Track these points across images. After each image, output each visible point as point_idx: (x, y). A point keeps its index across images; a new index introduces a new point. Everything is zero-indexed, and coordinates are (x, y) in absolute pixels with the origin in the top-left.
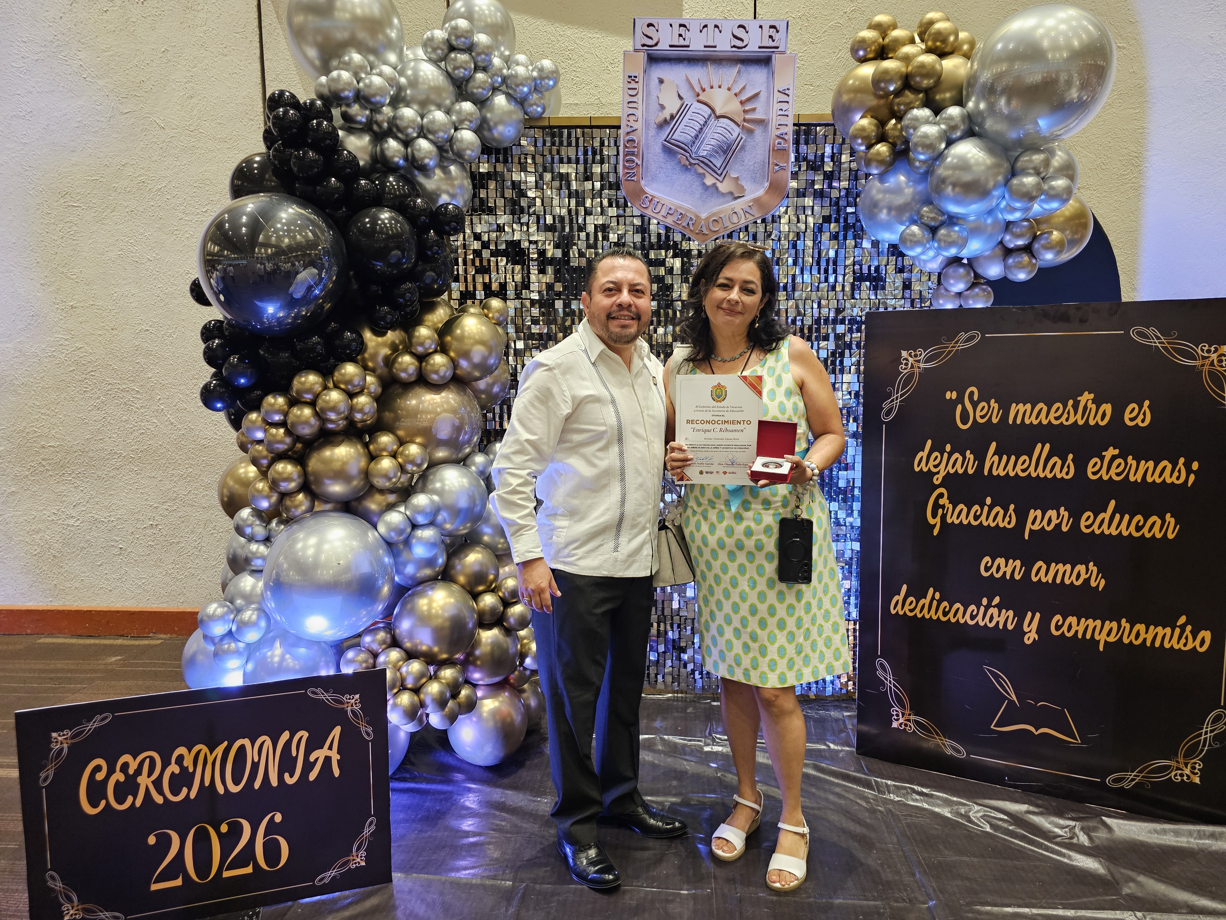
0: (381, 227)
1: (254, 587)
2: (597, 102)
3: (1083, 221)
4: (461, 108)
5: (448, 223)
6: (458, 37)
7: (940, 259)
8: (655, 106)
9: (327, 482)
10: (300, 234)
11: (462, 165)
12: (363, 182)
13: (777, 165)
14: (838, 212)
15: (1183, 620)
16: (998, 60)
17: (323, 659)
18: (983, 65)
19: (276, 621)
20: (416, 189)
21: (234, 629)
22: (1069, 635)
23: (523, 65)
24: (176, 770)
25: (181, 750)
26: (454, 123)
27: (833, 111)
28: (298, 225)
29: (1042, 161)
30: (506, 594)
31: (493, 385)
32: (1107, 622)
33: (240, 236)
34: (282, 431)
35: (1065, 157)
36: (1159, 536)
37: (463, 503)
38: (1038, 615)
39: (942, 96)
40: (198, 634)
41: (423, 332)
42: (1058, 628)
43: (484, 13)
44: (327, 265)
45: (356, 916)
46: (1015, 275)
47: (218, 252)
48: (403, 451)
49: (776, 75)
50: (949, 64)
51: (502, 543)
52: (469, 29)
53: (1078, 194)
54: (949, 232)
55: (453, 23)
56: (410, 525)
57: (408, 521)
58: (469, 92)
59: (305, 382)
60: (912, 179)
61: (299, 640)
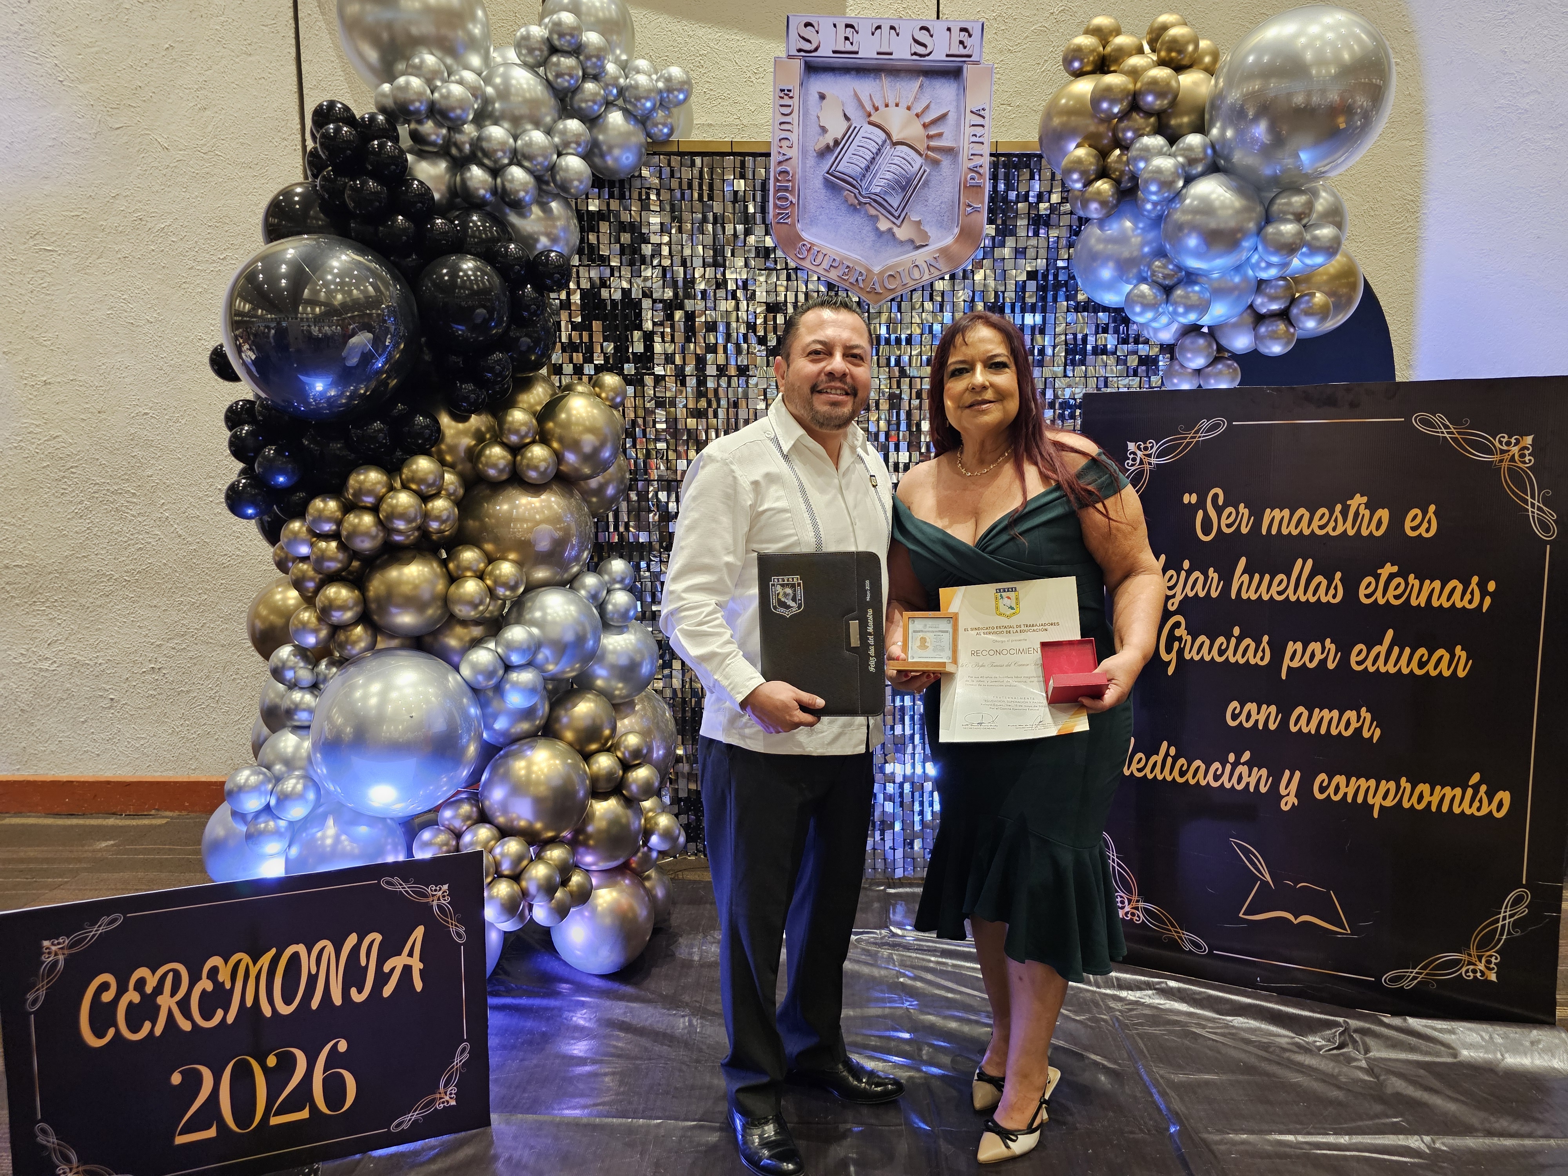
0: (463, 281)
1: (298, 747)
2: (737, 122)
3: (1351, 282)
4: (565, 127)
5: (551, 276)
6: (561, 35)
7: (1175, 327)
8: (814, 129)
9: (394, 610)
10: (358, 289)
11: (567, 203)
12: (439, 221)
13: (969, 206)
14: (1047, 265)
15: (1476, 778)
16: (1250, 76)
17: (390, 840)
18: (1230, 83)
19: (328, 792)
20: (507, 232)
21: (273, 802)
22: (1336, 798)
23: (644, 73)
24: (209, 986)
25: (215, 961)
26: (556, 147)
27: (1041, 139)
28: (355, 277)
29: (1304, 205)
30: (627, 754)
31: (606, 484)
32: (1383, 782)
33: (280, 290)
34: (334, 544)
35: (1331, 199)
36: (1447, 673)
37: (569, 636)
38: (1298, 774)
39: (1179, 121)
40: (224, 810)
41: (518, 416)
42: (1322, 790)
43: (594, 5)
44: (392, 328)
45: (447, 1170)
46: (1268, 348)
47: (249, 311)
48: (492, 570)
49: (968, 91)
50: (1188, 80)
51: (619, 688)
52: (575, 24)
53: (1347, 246)
54: (1187, 293)
55: (555, 17)
56: (502, 665)
57: (499, 661)
58: (576, 106)
59: (364, 481)
60: (1141, 225)
61: (358, 816)
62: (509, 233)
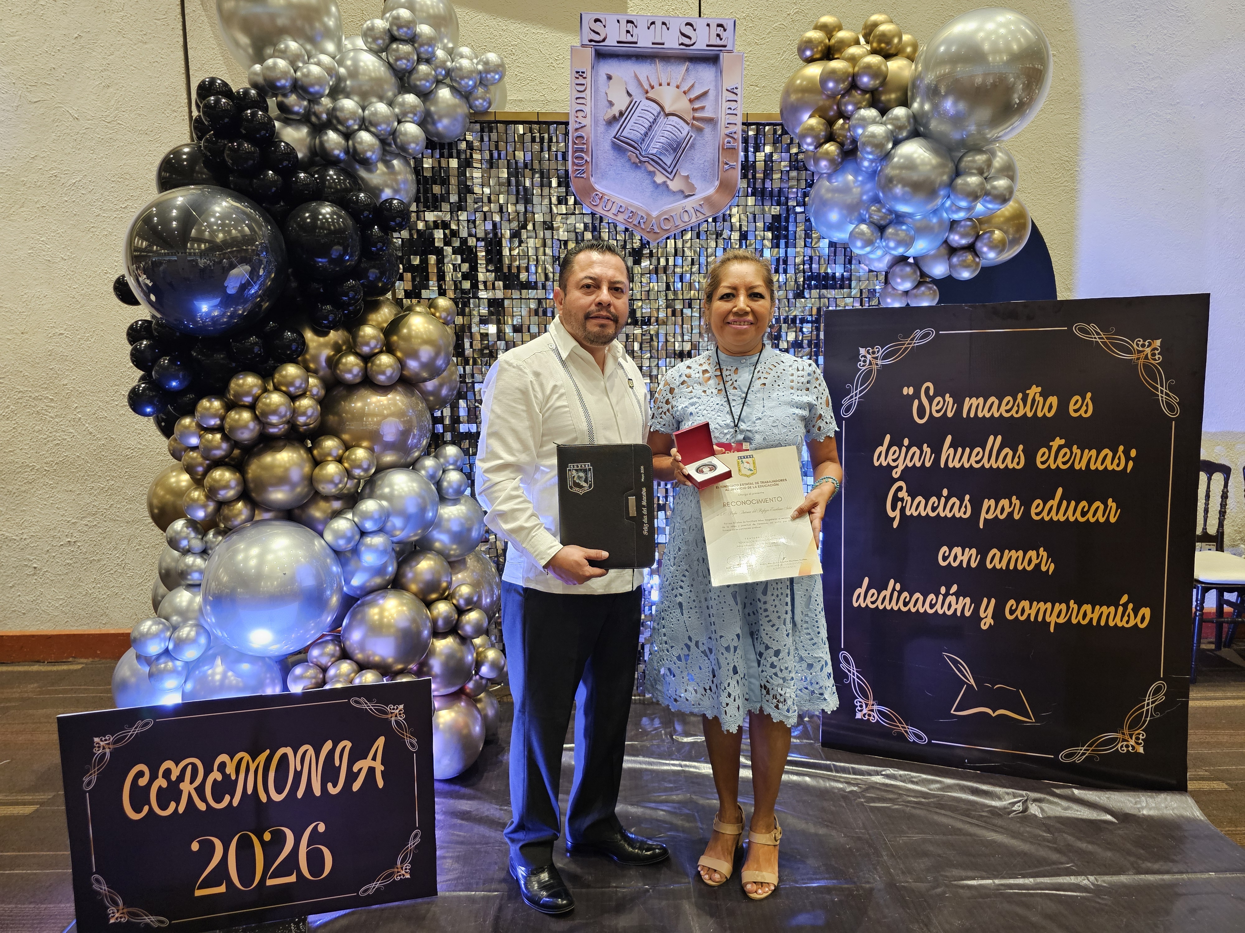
0: (322, 223)
1: (191, 602)
2: (543, 98)
3: (1021, 223)
4: (404, 101)
5: (393, 219)
6: (399, 27)
7: (887, 259)
9: (270, 489)
10: (236, 229)
11: (406, 159)
12: (302, 175)
14: (788, 210)
15: (1125, 598)
16: (942, 62)
17: (268, 675)
18: (926, 67)
19: (216, 637)
20: (358, 184)
21: (171, 647)
22: (1022, 618)
23: (467, 57)
26: (397, 116)
27: (781, 111)
28: (234, 219)
29: (984, 162)
30: (461, 602)
31: (441, 386)
32: (1057, 604)
33: (171, 230)
34: (218, 436)
35: (1005, 158)
36: (1102, 520)
37: (413, 507)
38: (993, 601)
39: (888, 97)
40: (131, 654)
41: (368, 331)
42: (1012, 612)
43: (425, 4)
44: (265, 261)
46: (960, 274)
47: (146, 247)
48: (349, 455)
50: (895, 65)
51: (454, 549)
52: (411, 19)
53: (1016, 194)
54: (897, 231)
55: (394, 12)
56: (359, 531)
57: (356, 529)
58: (412, 83)
59: (243, 384)
60: (860, 178)
61: (242, 656)
62: (359, 184)
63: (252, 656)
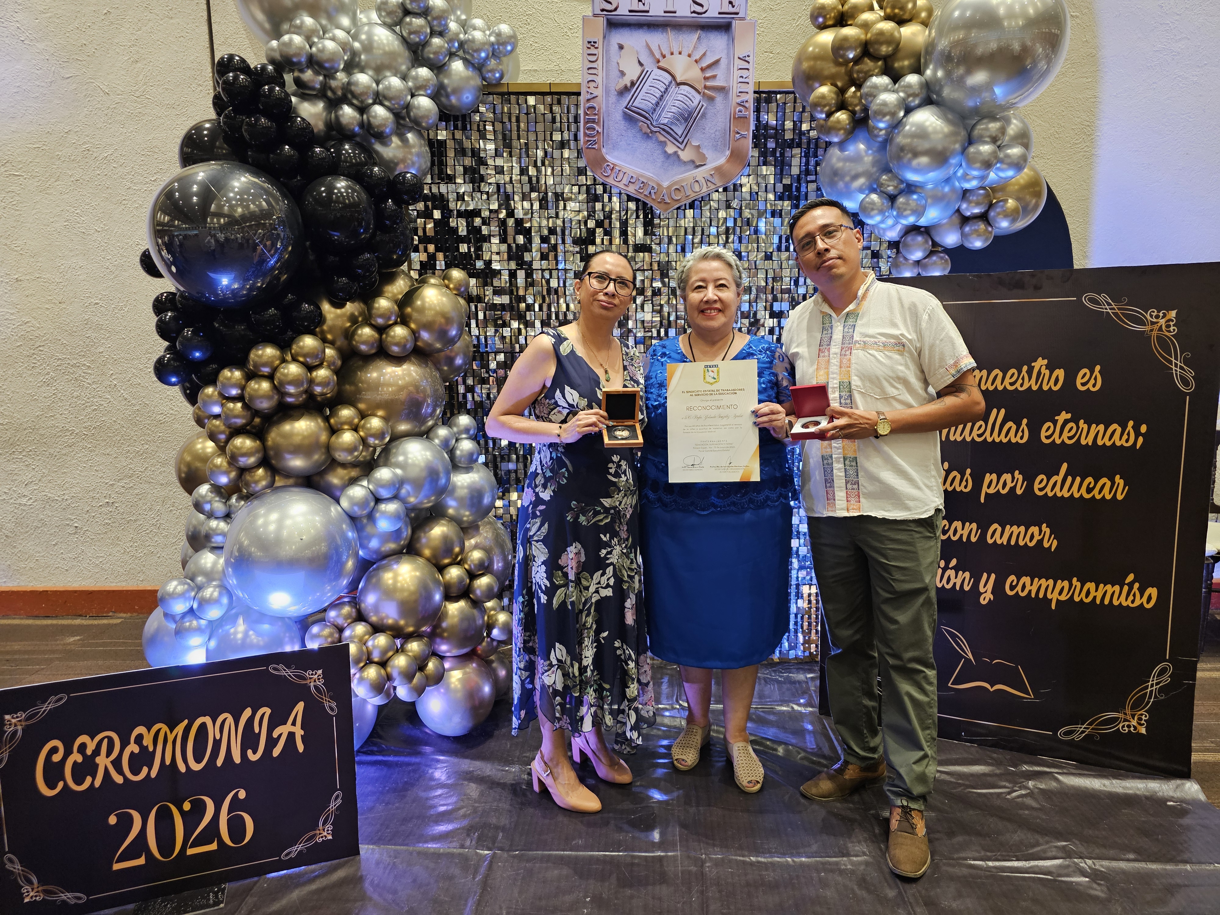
0: (338, 197)
1: (215, 564)
2: (557, 68)
3: (1037, 189)
4: (417, 74)
5: (407, 193)
7: (899, 227)
8: (615, 73)
9: (288, 456)
10: (254, 204)
11: (420, 134)
12: (318, 150)
13: (738, 133)
14: (799, 180)
15: (1131, 578)
16: (956, 28)
17: (287, 635)
18: (941, 33)
19: (238, 598)
20: (372, 158)
21: (195, 606)
22: (1023, 594)
23: (480, 29)
24: (136, 749)
25: (140, 729)
26: (410, 90)
27: (793, 79)
28: (252, 194)
29: (998, 130)
30: (473, 566)
31: (455, 356)
32: (1059, 581)
33: (192, 205)
34: (239, 405)
35: (1020, 125)
36: (1108, 497)
38: (993, 576)
39: (901, 64)
40: (158, 612)
41: (383, 303)
42: (1012, 588)
44: (282, 235)
46: (972, 243)
47: (168, 222)
48: (364, 424)
49: (736, 41)
50: (907, 31)
51: (466, 515)
53: (1031, 161)
54: (908, 201)
56: (373, 499)
57: (371, 495)
58: (426, 55)
59: (262, 355)
60: (872, 147)
61: (262, 616)
62: (374, 158)
63: (271, 616)
